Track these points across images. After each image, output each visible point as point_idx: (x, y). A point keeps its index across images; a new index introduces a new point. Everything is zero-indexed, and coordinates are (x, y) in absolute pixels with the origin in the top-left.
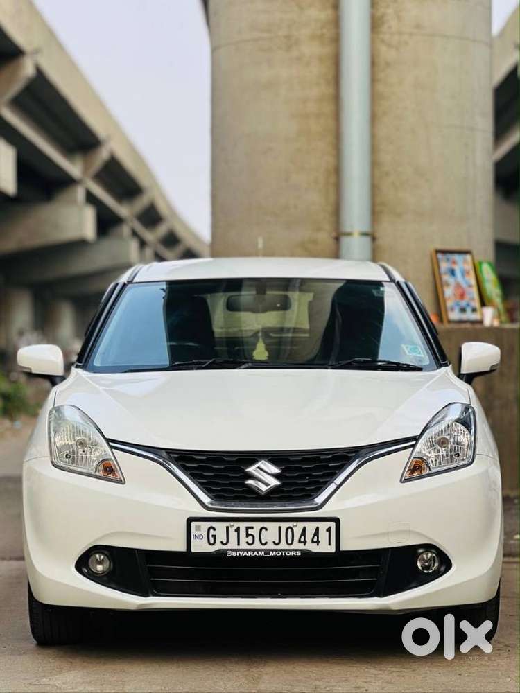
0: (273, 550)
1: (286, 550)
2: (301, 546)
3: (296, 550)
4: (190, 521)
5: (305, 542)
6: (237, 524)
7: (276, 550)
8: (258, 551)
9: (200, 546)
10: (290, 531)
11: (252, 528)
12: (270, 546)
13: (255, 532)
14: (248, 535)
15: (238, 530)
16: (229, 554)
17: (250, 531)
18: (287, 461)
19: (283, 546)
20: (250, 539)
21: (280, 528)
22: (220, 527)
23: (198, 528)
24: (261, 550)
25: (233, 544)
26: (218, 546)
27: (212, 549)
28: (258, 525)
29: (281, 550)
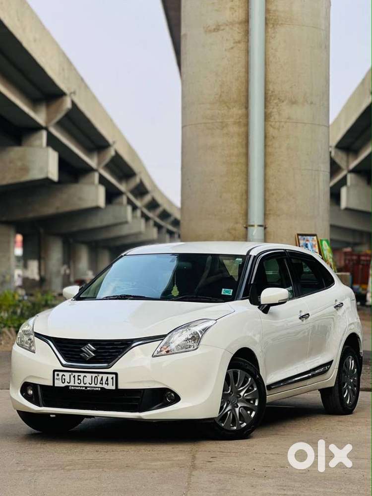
0: (89, 387)
1: (94, 387)
2: (101, 386)
3: (98, 387)
4: (54, 371)
5: (102, 384)
6: (74, 374)
7: (90, 387)
8: (82, 387)
9: (58, 384)
10: (96, 378)
11: (80, 376)
12: (87, 385)
13: (81, 378)
14: (79, 379)
15: (74, 377)
16: (70, 388)
17: (80, 378)
19: (93, 385)
20: (79, 381)
21: (92, 376)
22: (67, 375)
23: (58, 375)
24: (84, 387)
25: (72, 384)
26: (66, 384)
27: (63, 385)
28: (83, 375)
29: (92, 387)
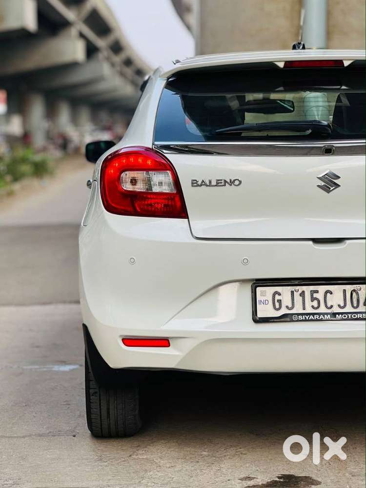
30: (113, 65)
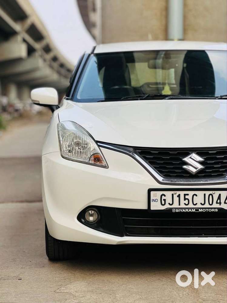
0: (201, 208)
1: (209, 208)
2: (218, 206)
3: (215, 208)
4: (150, 191)
5: (220, 203)
6: (178, 193)
7: (202, 208)
8: (191, 208)
9: (156, 206)
10: (211, 196)
11: (188, 195)
12: (199, 206)
13: (190, 197)
14: (185, 199)
15: (179, 196)
16: (174, 211)
17: (187, 197)
18: (207, 154)
19: (207, 205)
20: (186, 202)
21: (205, 195)
22: (169, 194)
23: (155, 195)
24: (193, 208)
25: (176, 205)
26: (167, 206)
27: (163, 208)
28: (191, 193)
29: (205, 208)
30: (45, 60)
